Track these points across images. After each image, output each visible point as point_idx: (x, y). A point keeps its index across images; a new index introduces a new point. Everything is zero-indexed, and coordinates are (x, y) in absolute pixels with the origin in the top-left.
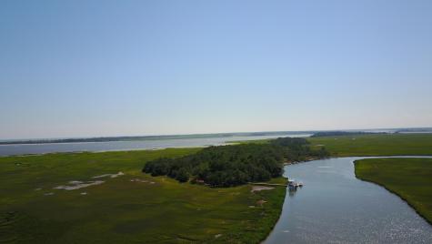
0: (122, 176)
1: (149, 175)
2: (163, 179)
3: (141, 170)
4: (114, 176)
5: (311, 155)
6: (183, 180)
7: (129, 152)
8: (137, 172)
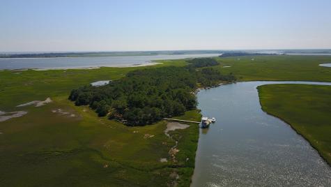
0: (47, 104)
1: (73, 104)
2: (84, 110)
3: (68, 97)
4: (40, 103)
5: (220, 79)
6: (101, 114)
7: (69, 71)
8: (63, 98)
